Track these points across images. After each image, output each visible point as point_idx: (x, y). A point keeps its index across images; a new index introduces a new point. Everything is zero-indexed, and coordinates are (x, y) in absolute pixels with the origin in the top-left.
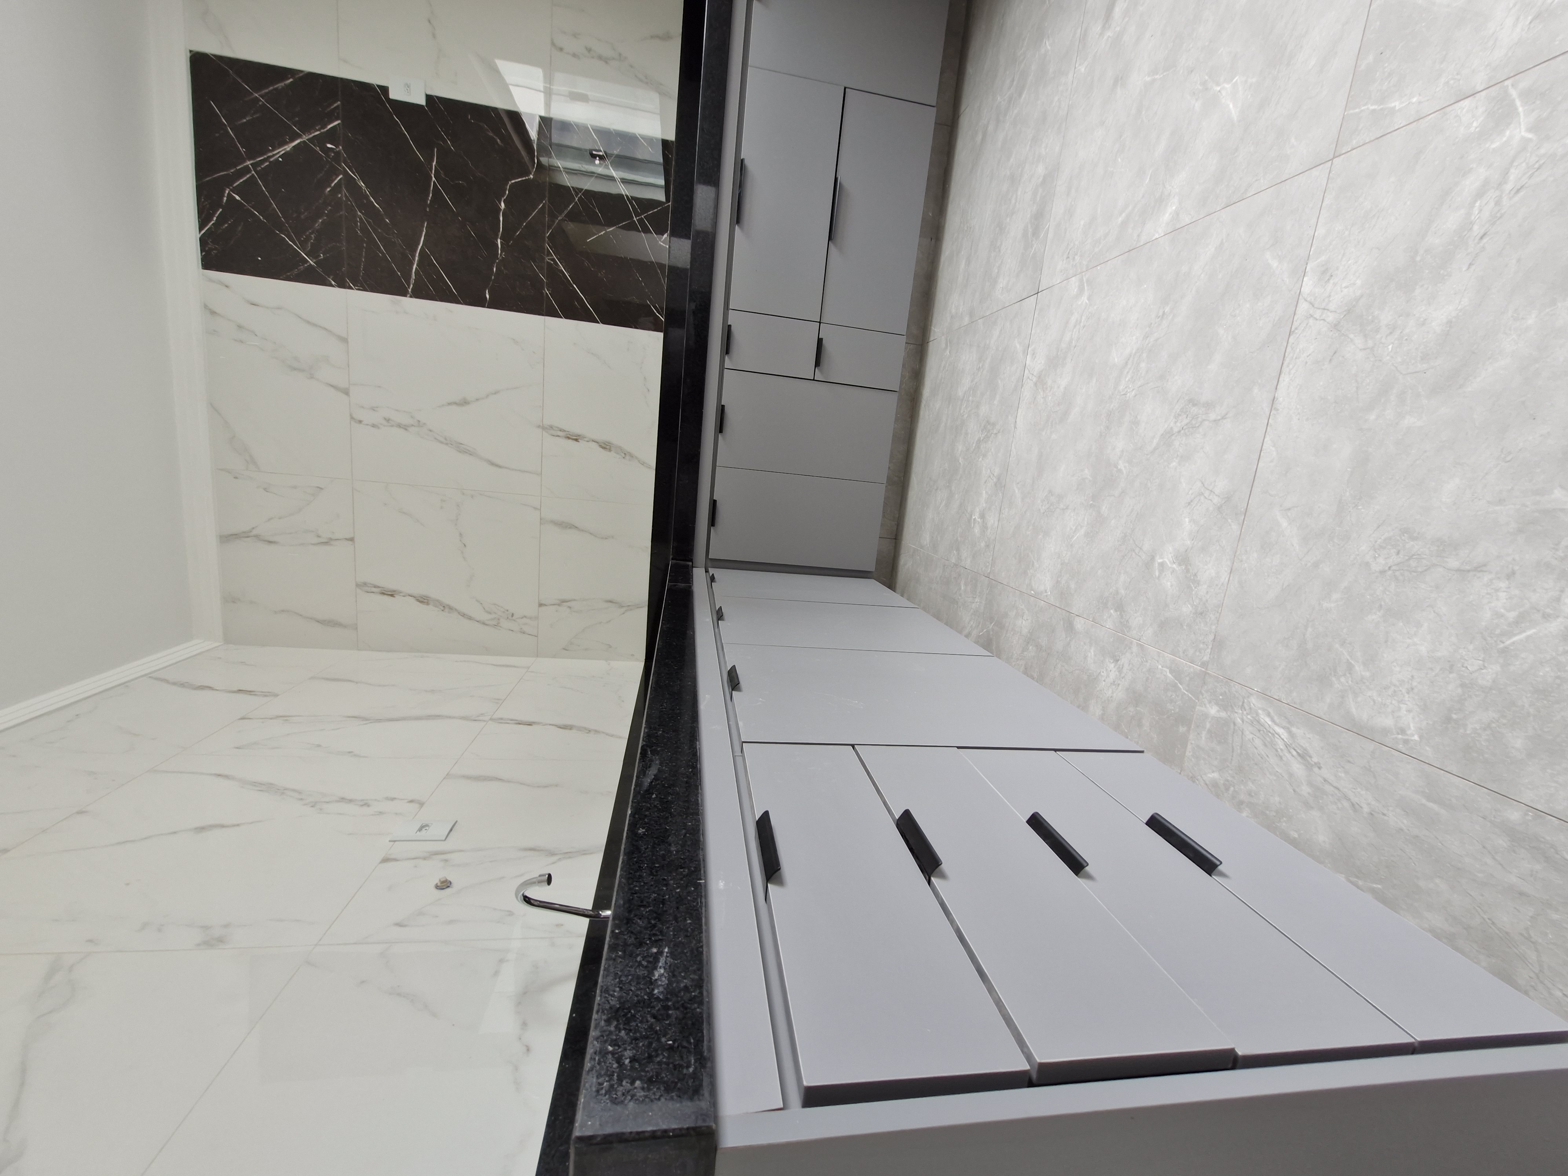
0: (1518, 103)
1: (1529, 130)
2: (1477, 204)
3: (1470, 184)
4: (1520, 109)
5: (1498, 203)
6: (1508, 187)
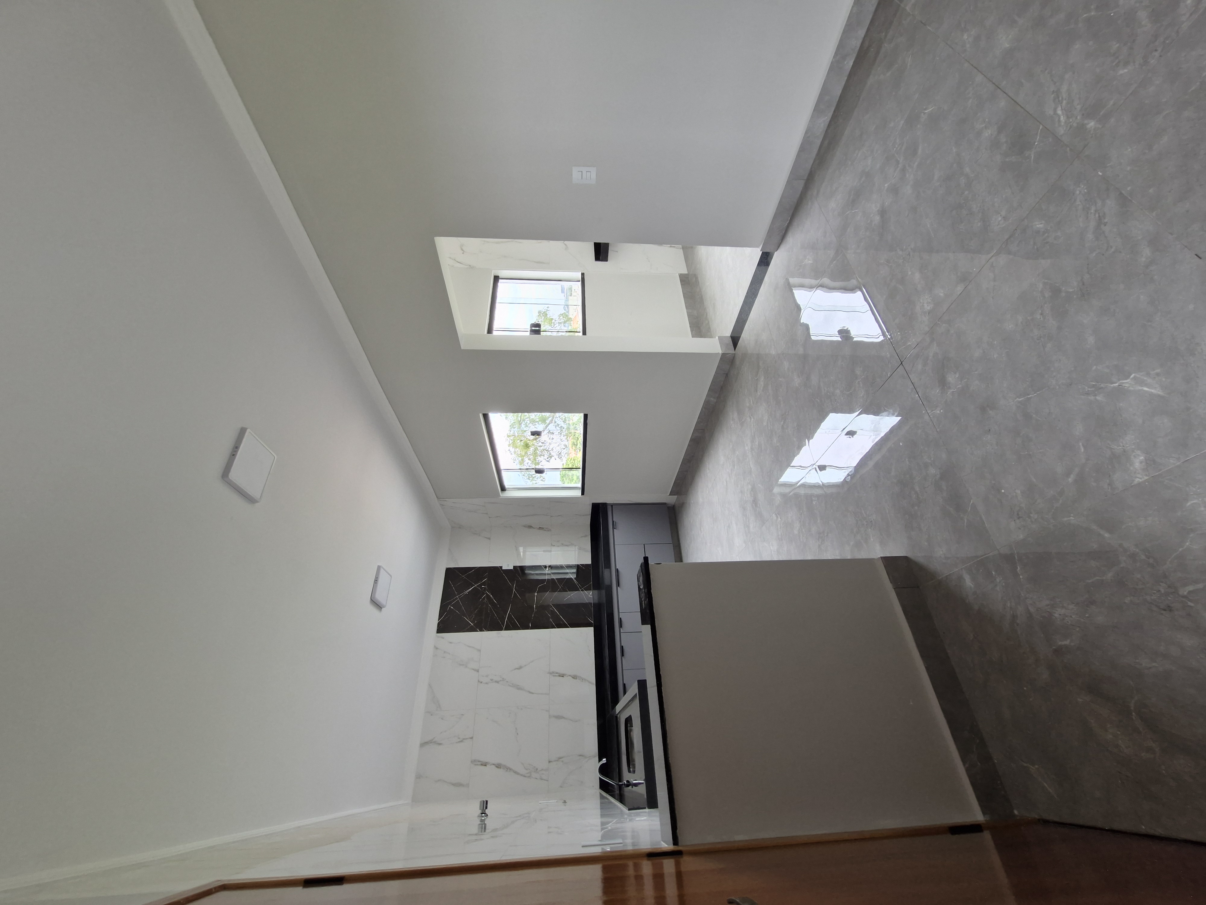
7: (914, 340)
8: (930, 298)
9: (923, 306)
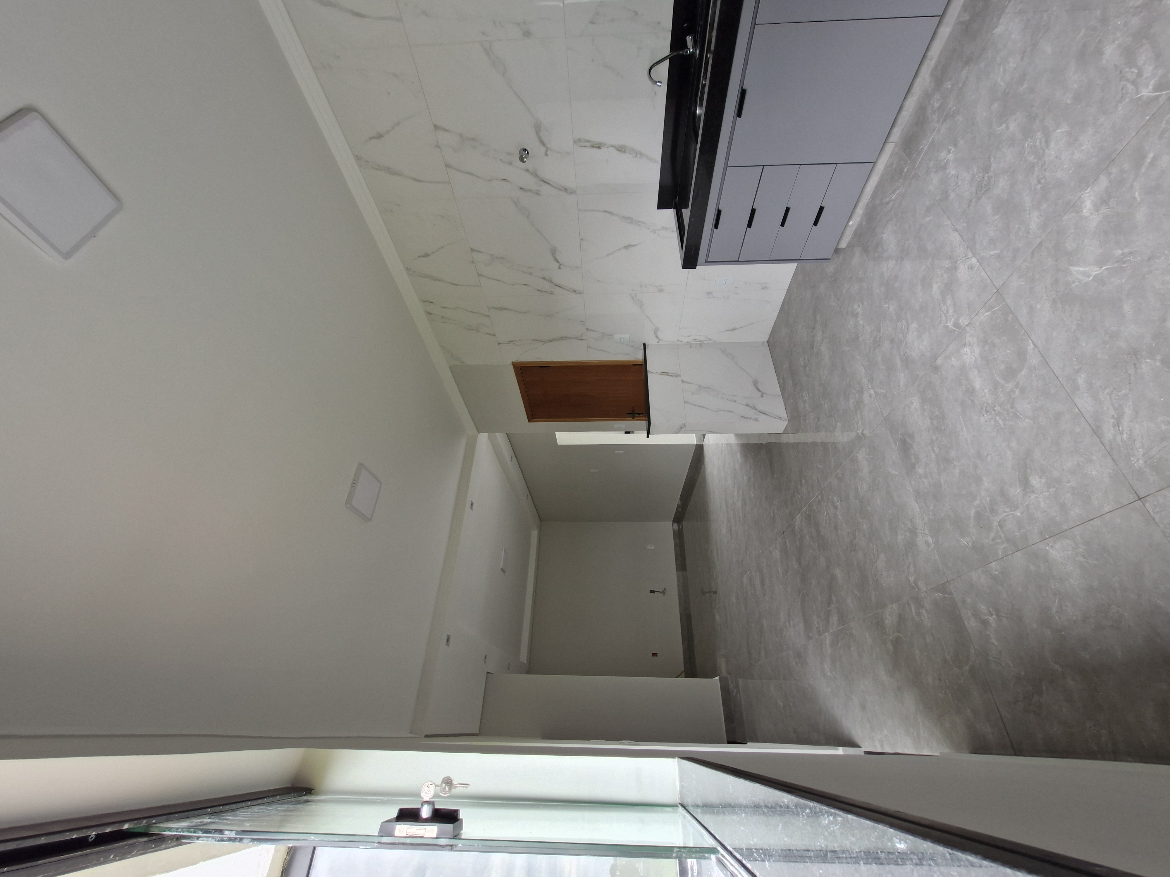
0: (955, 329)
1: (948, 326)
2: (946, 309)
3: (951, 311)
4: (953, 328)
5: (943, 311)
6: (943, 315)
7: (982, 317)
8: (964, 359)
9: (971, 352)
